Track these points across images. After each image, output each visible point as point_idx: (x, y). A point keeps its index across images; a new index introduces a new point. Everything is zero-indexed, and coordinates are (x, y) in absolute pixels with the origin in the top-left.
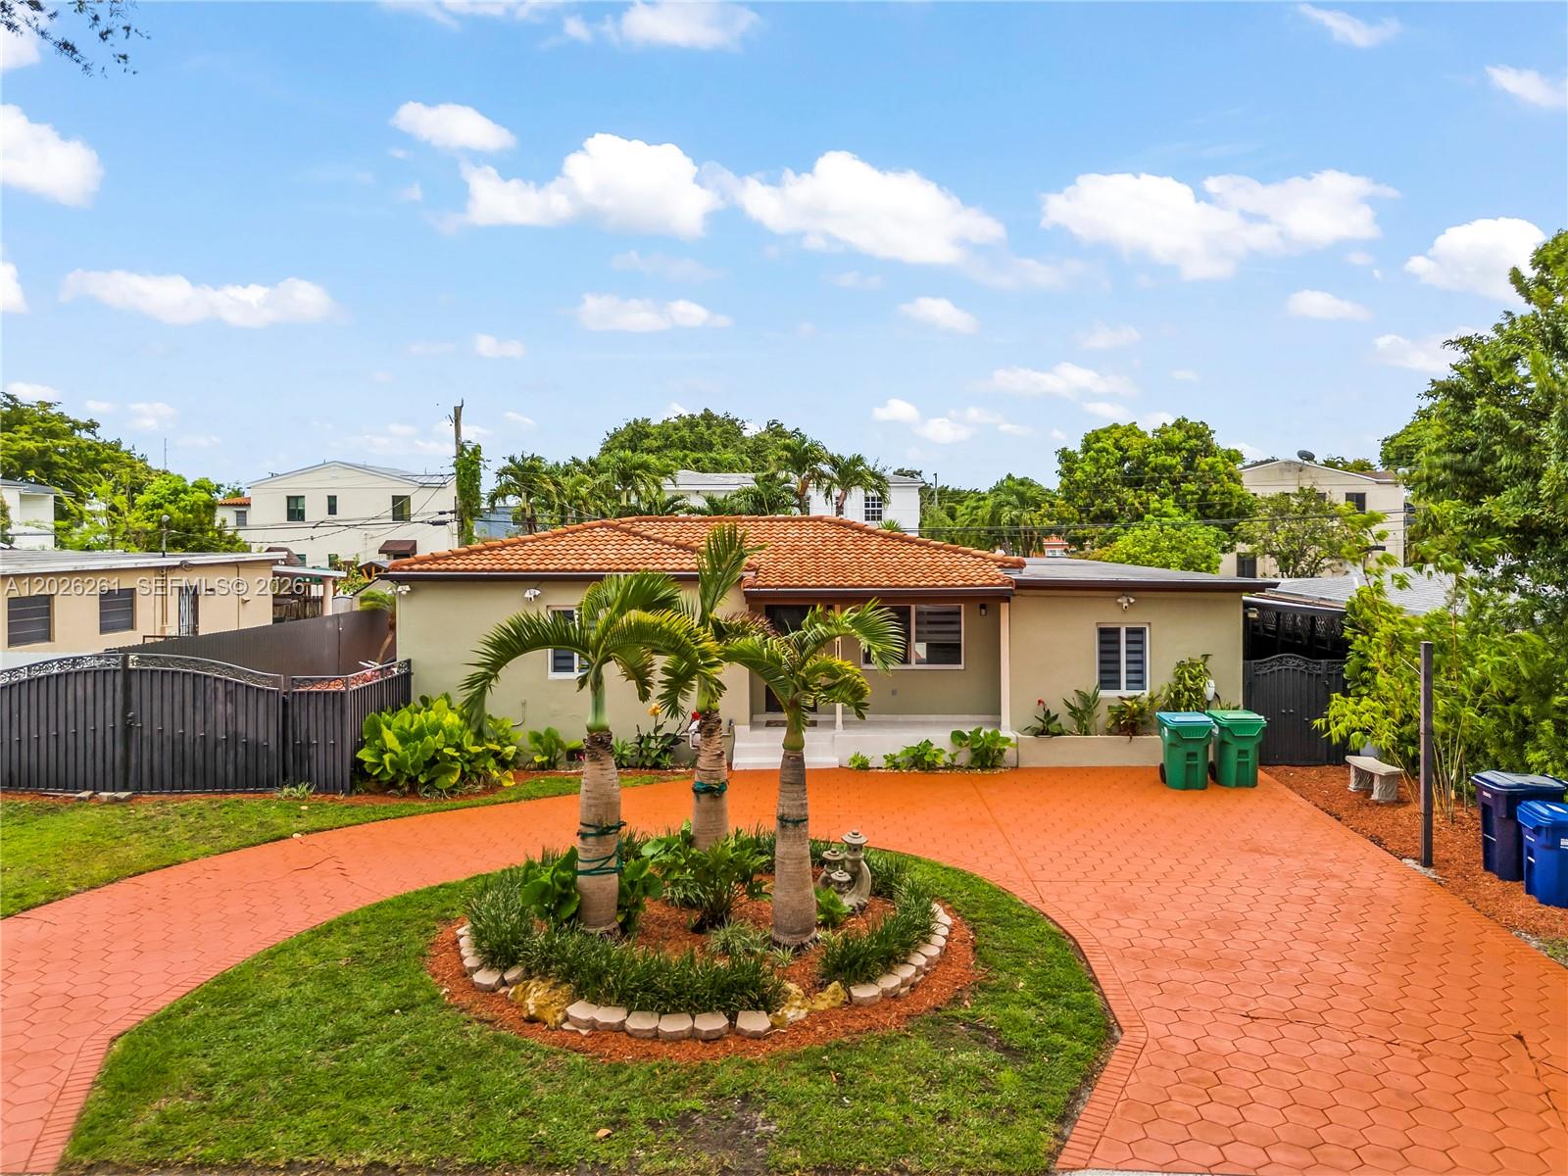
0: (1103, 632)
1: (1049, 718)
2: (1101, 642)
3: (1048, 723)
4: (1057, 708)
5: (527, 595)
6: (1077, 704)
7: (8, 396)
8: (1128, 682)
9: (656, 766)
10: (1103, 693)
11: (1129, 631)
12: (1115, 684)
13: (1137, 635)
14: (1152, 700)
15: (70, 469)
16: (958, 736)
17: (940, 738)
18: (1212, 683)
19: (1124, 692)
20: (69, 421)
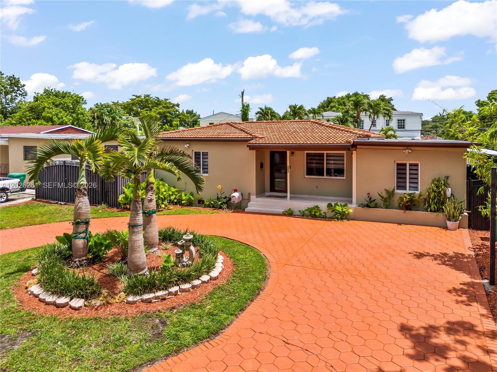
0: (398, 165)
1: (371, 200)
2: (398, 169)
3: (371, 202)
4: (375, 196)
5: (185, 146)
6: (385, 195)
7: (157, 98)
8: (410, 187)
9: (221, 208)
10: (397, 191)
11: (410, 165)
12: (404, 188)
13: (414, 167)
14: (420, 195)
15: (171, 117)
16: (330, 205)
17: (323, 206)
18: (450, 189)
19: (408, 191)
20: (172, 104)
